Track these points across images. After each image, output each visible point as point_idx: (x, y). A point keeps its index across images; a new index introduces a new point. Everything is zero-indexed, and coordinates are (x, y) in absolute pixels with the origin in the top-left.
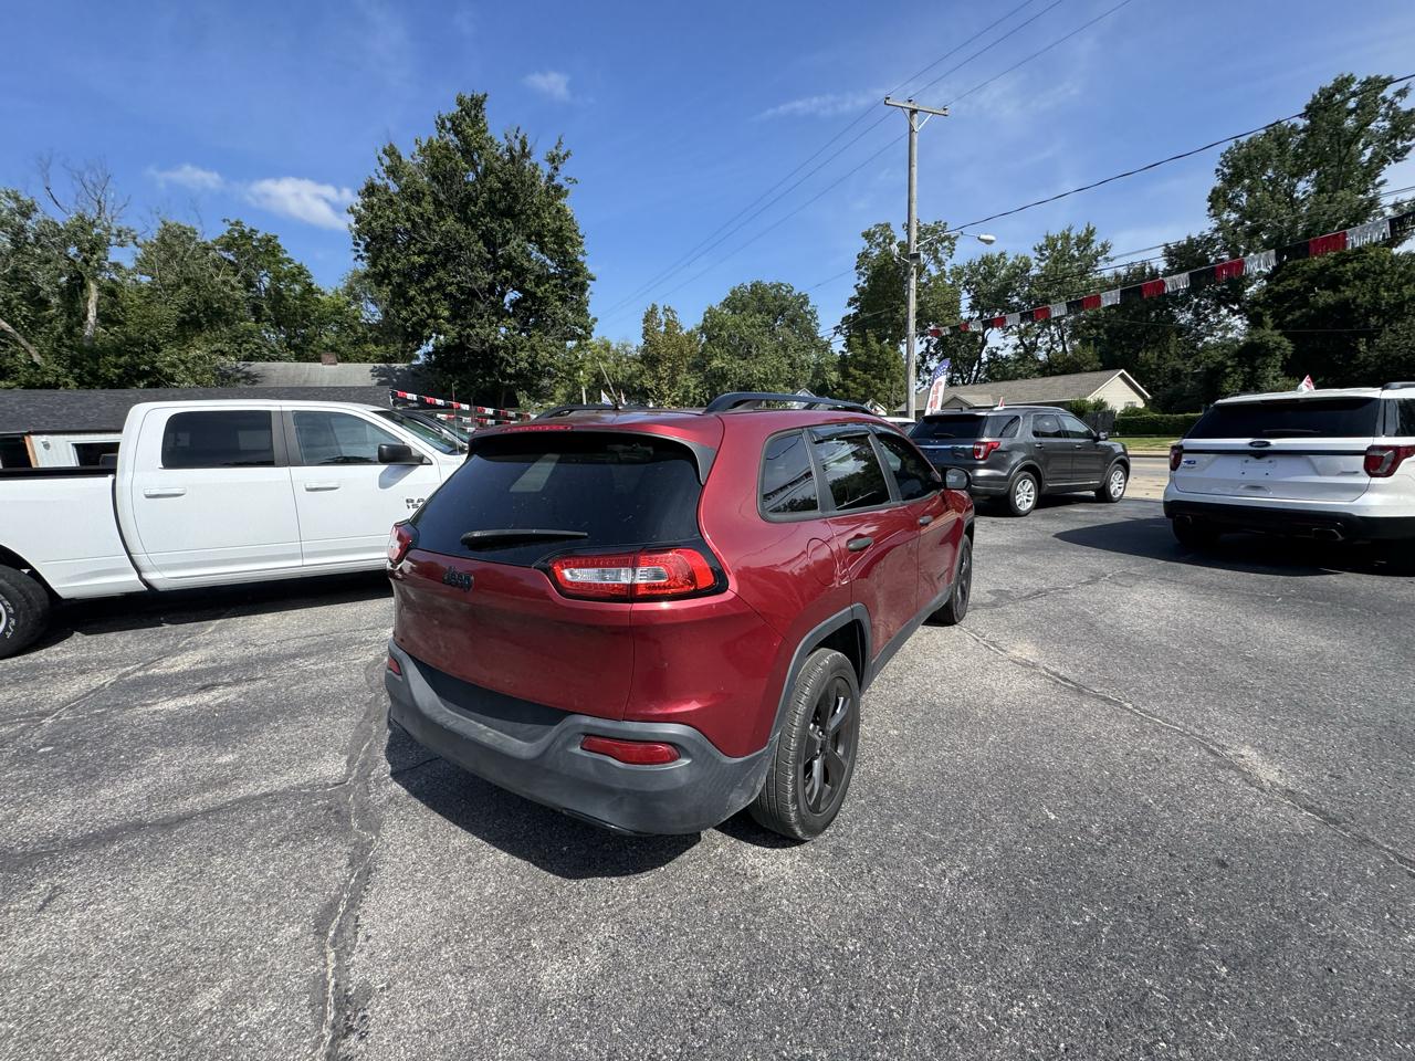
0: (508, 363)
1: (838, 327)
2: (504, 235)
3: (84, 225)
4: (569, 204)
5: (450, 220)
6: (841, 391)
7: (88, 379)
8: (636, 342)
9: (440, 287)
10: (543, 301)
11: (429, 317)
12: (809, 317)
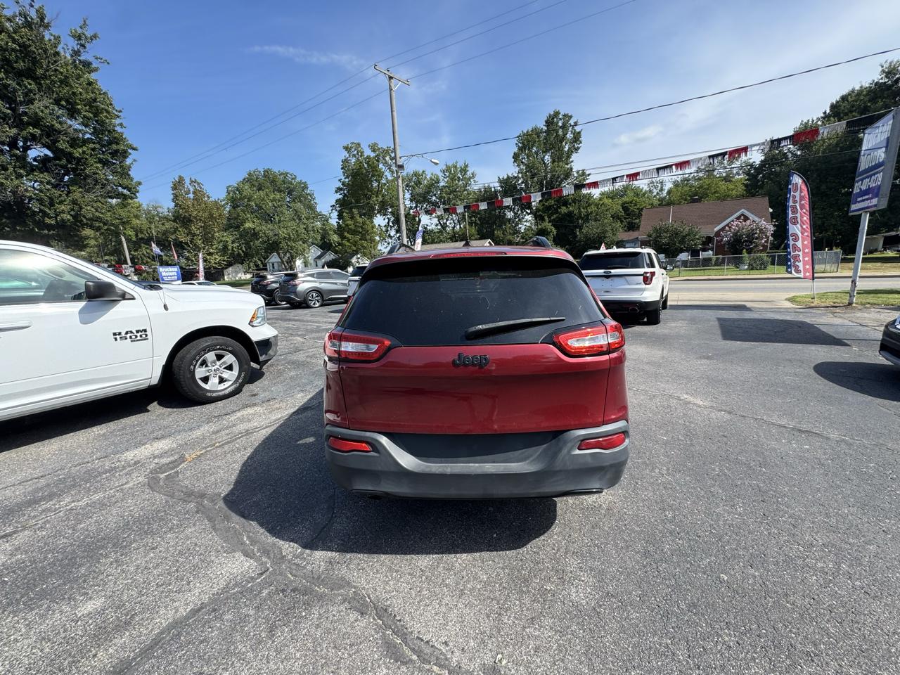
1: (334, 206)
6: (340, 247)
10: (81, 161)
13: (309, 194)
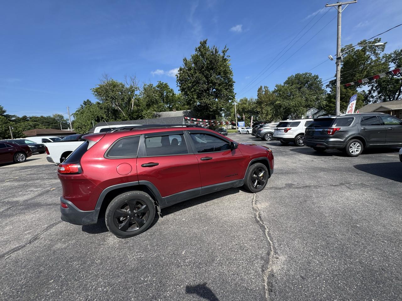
2: (211, 75)
4: (229, 63)
10: (221, 90)
11: (192, 98)
12: (318, 83)
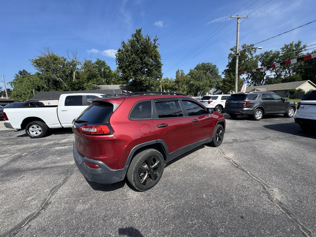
0: (144, 84)
1: (223, 72)
2: (144, 57)
3: (73, 61)
4: (158, 49)
5: (134, 55)
6: (223, 88)
7: (73, 89)
8: (174, 78)
9: (131, 69)
10: (152, 70)
11: (129, 75)
12: (216, 70)
13: (216, 69)
